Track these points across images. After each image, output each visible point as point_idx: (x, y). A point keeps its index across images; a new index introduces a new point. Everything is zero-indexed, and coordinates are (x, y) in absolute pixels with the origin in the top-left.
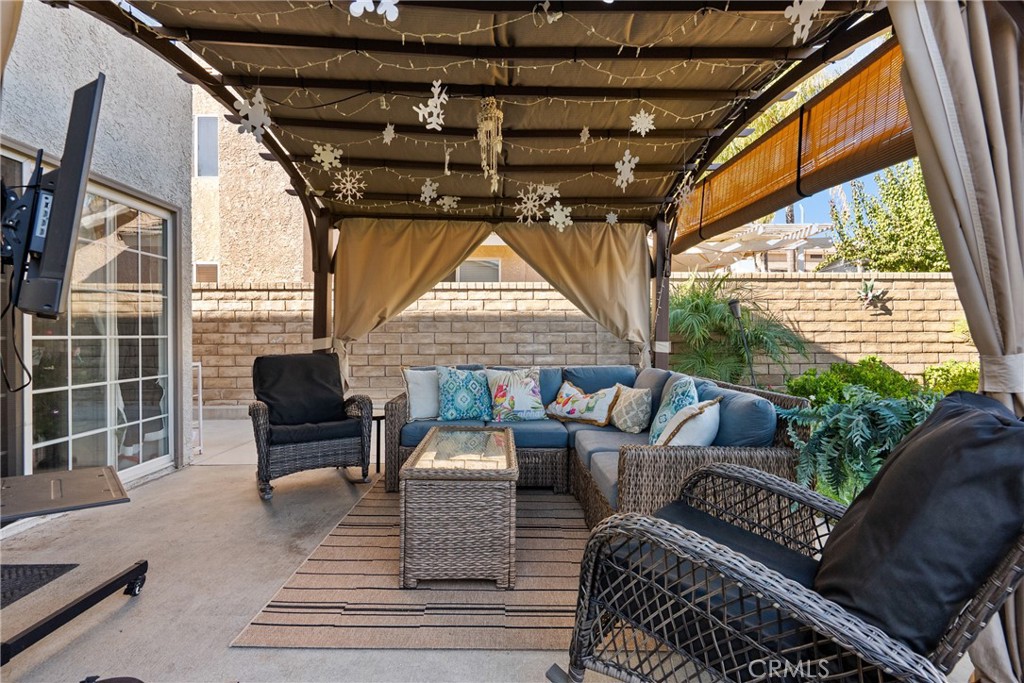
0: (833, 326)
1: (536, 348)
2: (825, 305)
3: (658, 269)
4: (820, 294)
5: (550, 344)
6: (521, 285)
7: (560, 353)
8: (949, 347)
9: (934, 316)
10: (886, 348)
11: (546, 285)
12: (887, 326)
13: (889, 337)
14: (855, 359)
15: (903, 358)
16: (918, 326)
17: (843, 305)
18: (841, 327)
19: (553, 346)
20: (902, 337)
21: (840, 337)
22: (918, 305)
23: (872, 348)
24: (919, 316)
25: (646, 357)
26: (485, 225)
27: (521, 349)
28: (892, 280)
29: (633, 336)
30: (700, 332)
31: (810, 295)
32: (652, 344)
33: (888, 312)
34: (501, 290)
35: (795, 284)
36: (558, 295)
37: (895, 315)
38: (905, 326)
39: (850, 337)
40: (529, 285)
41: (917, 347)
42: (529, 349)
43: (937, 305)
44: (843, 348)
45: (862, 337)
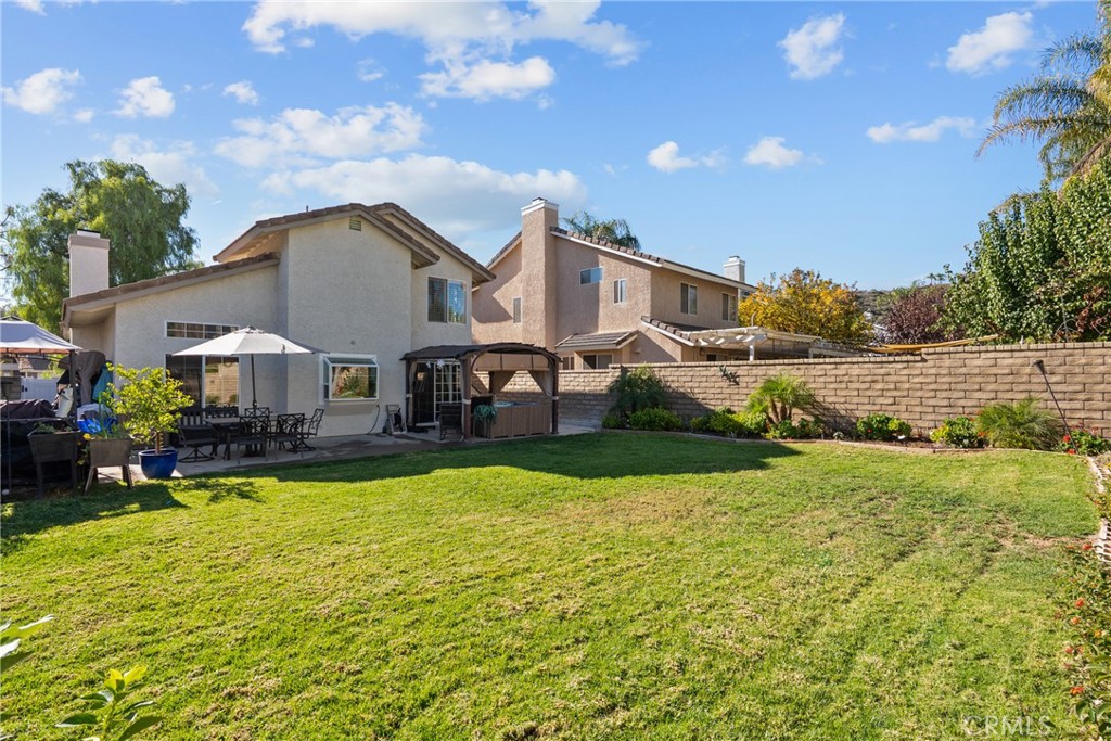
0: (708, 390)
2: (705, 379)
4: (702, 373)
12: (736, 391)
13: (737, 397)
14: (719, 409)
17: (713, 379)
18: (713, 391)
20: (743, 397)
21: (712, 396)
22: (752, 379)
23: (728, 403)
24: (753, 385)
28: (739, 366)
31: (697, 373)
33: (737, 384)
37: (741, 385)
38: (745, 391)
39: (716, 396)
44: (713, 402)
45: (723, 396)
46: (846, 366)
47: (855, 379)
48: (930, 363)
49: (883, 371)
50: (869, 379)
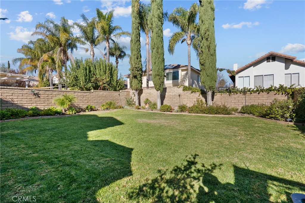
0: (23, 100)
2: (21, 95)
4: (19, 92)
9: (50, 98)
10: (39, 104)
12: (39, 100)
13: (39, 102)
14: (29, 107)
16: (47, 100)
17: (27, 95)
18: (26, 100)
21: (26, 102)
22: (47, 96)
23: (35, 104)
24: (47, 98)
28: (40, 90)
31: (16, 92)
35: (11, 90)
37: (41, 98)
38: (43, 100)
39: (28, 102)
43: (51, 96)
44: (26, 104)
45: (32, 102)
46: (77, 93)
47: (79, 96)
48: (94, 93)
49: (85, 95)
50: (82, 96)
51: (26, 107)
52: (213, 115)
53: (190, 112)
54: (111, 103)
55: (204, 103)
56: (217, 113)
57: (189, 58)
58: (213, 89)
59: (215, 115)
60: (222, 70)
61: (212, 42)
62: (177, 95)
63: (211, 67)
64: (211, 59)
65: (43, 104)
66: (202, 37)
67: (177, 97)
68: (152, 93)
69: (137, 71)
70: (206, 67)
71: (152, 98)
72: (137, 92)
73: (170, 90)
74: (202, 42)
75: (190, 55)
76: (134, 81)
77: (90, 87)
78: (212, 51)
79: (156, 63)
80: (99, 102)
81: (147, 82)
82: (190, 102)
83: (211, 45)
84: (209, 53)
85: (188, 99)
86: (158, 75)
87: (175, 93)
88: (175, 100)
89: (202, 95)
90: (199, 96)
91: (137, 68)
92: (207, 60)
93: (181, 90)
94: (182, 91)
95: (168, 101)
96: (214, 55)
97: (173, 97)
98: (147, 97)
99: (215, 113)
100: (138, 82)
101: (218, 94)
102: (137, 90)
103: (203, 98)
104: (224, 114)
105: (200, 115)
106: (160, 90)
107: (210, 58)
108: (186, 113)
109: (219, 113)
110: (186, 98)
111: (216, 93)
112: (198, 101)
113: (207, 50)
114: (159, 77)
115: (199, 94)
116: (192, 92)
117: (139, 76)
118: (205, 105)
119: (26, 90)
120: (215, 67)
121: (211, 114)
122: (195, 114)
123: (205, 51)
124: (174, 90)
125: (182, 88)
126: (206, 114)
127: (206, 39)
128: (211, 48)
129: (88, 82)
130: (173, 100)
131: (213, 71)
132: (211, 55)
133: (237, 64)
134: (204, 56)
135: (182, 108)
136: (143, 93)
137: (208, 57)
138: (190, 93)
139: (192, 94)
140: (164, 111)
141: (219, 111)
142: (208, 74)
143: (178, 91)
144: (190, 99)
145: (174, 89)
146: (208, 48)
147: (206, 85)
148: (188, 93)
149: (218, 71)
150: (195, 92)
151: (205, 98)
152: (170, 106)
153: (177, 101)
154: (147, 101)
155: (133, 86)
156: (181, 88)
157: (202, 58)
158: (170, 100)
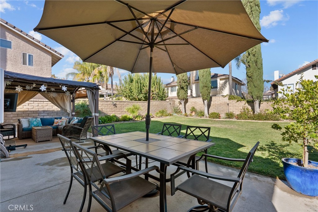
0: (108, 109)
1: (44, 114)
2: (106, 105)
3: (73, 101)
4: (105, 104)
5: (48, 113)
6: (40, 100)
7: (51, 115)
8: (125, 112)
9: (123, 107)
10: (116, 113)
11: (47, 100)
12: (116, 109)
13: (116, 111)
14: (111, 115)
15: (118, 114)
16: (121, 109)
17: (109, 105)
18: (109, 109)
19: (49, 114)
20: (118, 111)
21: (109, 111)
22: (121, 106)
23: (114, 113)
24: (121, 107)
25: (71, 115)
26: (37, 92)
27: (40, 115)
28: (117, 102)
29: (68, 112)
30: (82, 111)
31: (104, 104)
32: (72, 113)
33: (116, 107)
34: (34, 101)
35: (101, 102)
36: (50, 103)
37: (118, 107)
38: (119, 109)
39: (110, 111)
40: (42, 100)
41: (120, 112)
42: (42, 115)
43: (123, 106)
44: (109, 113)
45: (112, 111)
49: (144, 104)
51: (109, 114)
52: (263, 121)
53: (239, 118)
54: (163, 111)
55: (250, 111)
56: (266, 119)
57: (230, 69)
58: (261, 98)
59: (265, 121)
60: (269, 81)
61: (259, 57)
62: (222, 103)
63: (259, 79)
64: (258, 73)
65: (119, 112)
66: (249, 53)
67: (222, 105)
68: (197, 102)
69: (184, 83)
70: (254, 80)
71: (197, 107)
72: (184, 101)
73: (215, 99)
74: (249, 57)
75: (231, 66)
76: (181, 92)
77: (141, 98)
78: (259, 66)
79: (204, 76)
80: (153, 110)
81: (191, 92)
82: (236, 110)
83: (258, 60)
84: (256, 67)
85: (234, 107)
86: (206, 87)
87: (220, 102)
88: (220, 108)
89: (247, 103)
90: (245, 105)
91: (184, 80)
92: (255, 73)
93: (226, 99)
94: (228, 100)
95: (214, 109)
96: (260, 69)
97: (218, 105)
98: (193, 106)
99: (264, 120)
100: (185, 92)
101: (264, 102)
102: (183, 100)
103: (249, 106)
104: (273, 121)
105: (250, 121)
106: (207, 99)
107: (257, 71)
108: (234, 120)
109: (268, 119)
110: (232, 106)
111: (263, 101)
112: (244, 109)
113: (255, 64)
114: (207, 88)
115: (245, 103)
116: (238, 101)
117: (186, 87)
118: (252, 113)
119: (109, 102)
120: (262, 79)
121: (260, 120)
122: (245, 120)
123: (253, 65)
124: (219, 100)
125: (228, 97)
126: (255, 120)
127: (253, 55)
128: (258, 63)
129: (139, 93)
130: (219, 108)
131: (261, 83)
132: (259, 69)
133: (278, 71)
134: (251, 70)
135: (230, 116)
136: (189, 102)
137: (256, 71)
138: (236, 101)
139: (238, 103)
140: (214, 118)
141: (268, 117)
142: (256, 85)
143: (224, 100)
144: (235, 107)
145: (219, 98)
146: (255, 63)
147: (254, 95)
148: (234, 102)
149: (265, 82)
150: (241, 101)
151: (251, 106)
152: (218, 113)
153: (222, 109)
154: (193, 110)
155: (180, 96)
156: (226, 97)
157: (249, 71)
158: (216, 108)
